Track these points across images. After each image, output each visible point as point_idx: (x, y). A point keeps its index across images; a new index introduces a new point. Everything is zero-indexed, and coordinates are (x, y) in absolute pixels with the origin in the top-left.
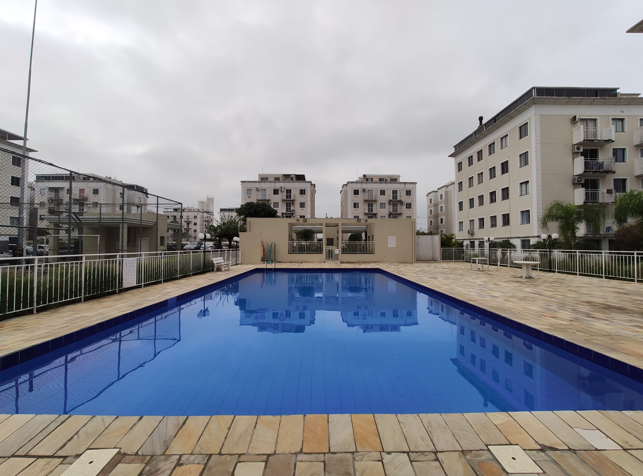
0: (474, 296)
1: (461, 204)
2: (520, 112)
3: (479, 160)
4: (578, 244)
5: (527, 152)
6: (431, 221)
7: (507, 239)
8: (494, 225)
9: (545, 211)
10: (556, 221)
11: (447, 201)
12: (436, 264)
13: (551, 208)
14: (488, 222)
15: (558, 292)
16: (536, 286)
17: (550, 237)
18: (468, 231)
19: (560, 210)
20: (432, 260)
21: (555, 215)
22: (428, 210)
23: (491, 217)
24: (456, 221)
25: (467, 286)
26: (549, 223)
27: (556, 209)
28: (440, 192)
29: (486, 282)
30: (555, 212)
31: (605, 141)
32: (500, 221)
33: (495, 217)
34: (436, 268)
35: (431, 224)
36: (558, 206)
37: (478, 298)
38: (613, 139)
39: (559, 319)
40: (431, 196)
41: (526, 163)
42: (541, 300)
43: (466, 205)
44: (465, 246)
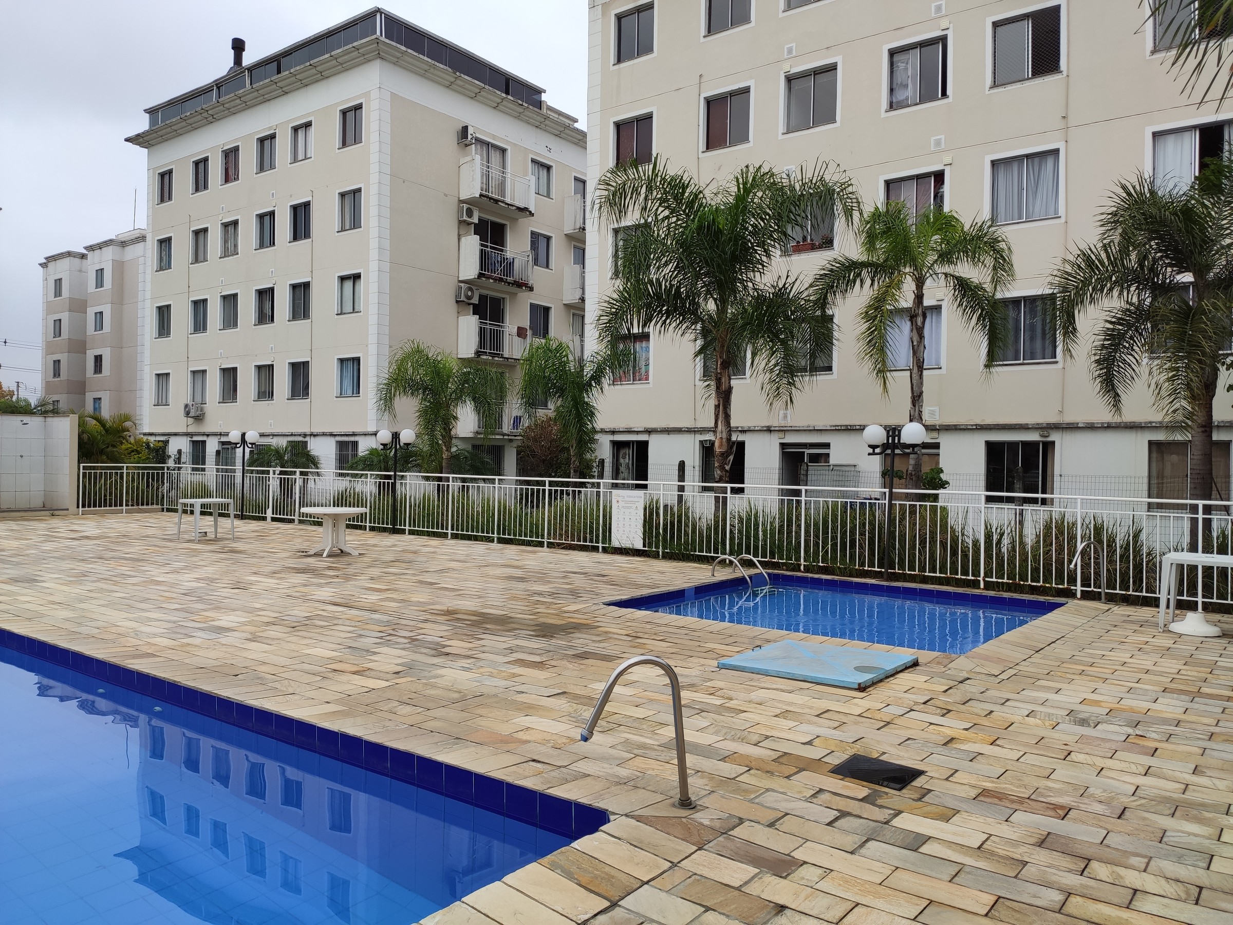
0: (155, 635)
1: (164, 313)
2: (343, 67)
3: (227, 180)
4: (455, 457)
5: (359, 190)
6: (57, 363)
7: (301, 439)
8: (266, 392)
9: (390, 367)
10: (412, 394)
11: (120, 296)
12: (55, 522)
13: (402, 361)
14: (247, 383)
15: (396, 590)
16: (347, 578)
17: (396, 436)
18: (186, 406)
19: (422, 366)
20: (44, 508)
21: (411, 379)
22: (45, 319)
23: (259, 368)
24: (147, 369)
25: (140, 602)
26: (397, 399)
27: (412, 363)
28: (95, 261)
29: (212, 580)
30: (410, 371)
31: (519, 209)
32: (282, 380)
33: (271, 367)
34: (49, 539)
35: (57, 373)
36: (417, 356)
37: (165, 642)
38: (532, 209)
39: (373, 673)
40: (62, 269)
41: (356, 224)
42: (348, 623)
43: (182, 318)
44: (173, 456)
